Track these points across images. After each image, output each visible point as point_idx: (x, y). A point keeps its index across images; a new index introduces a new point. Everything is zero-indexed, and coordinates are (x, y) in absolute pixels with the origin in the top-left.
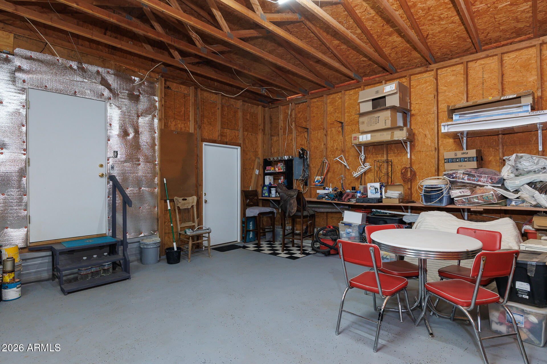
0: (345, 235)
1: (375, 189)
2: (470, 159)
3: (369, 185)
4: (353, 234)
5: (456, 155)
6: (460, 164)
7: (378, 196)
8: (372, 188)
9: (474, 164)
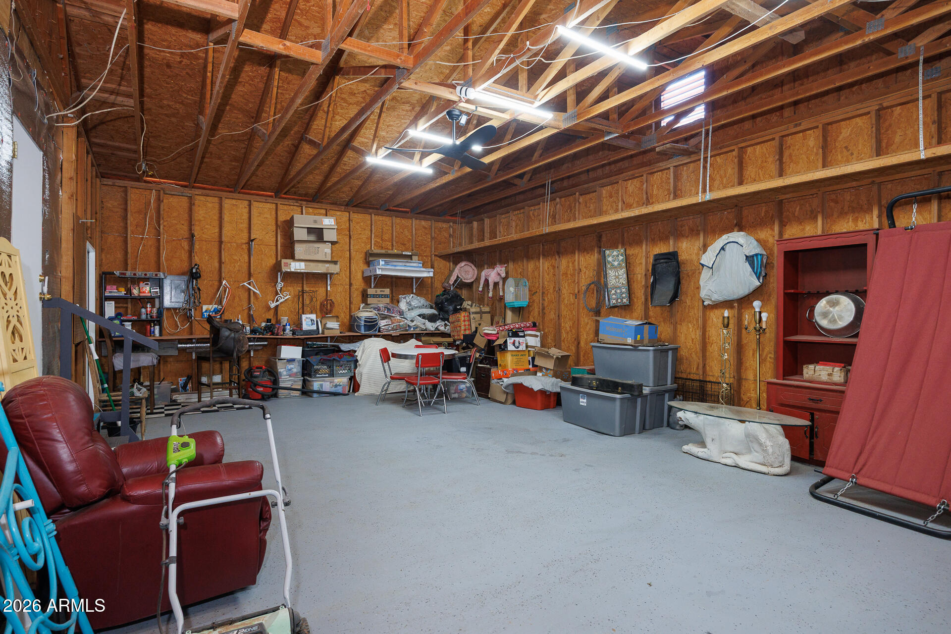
0: (285, 373)
1: (311, 320)
2: (386, 296)
3: (304, 316)
4: (295, 370)
5: (376, 292)
6: (380, 299)
7: (314, 327)
8: (308, 320)
9: (388, 300)
